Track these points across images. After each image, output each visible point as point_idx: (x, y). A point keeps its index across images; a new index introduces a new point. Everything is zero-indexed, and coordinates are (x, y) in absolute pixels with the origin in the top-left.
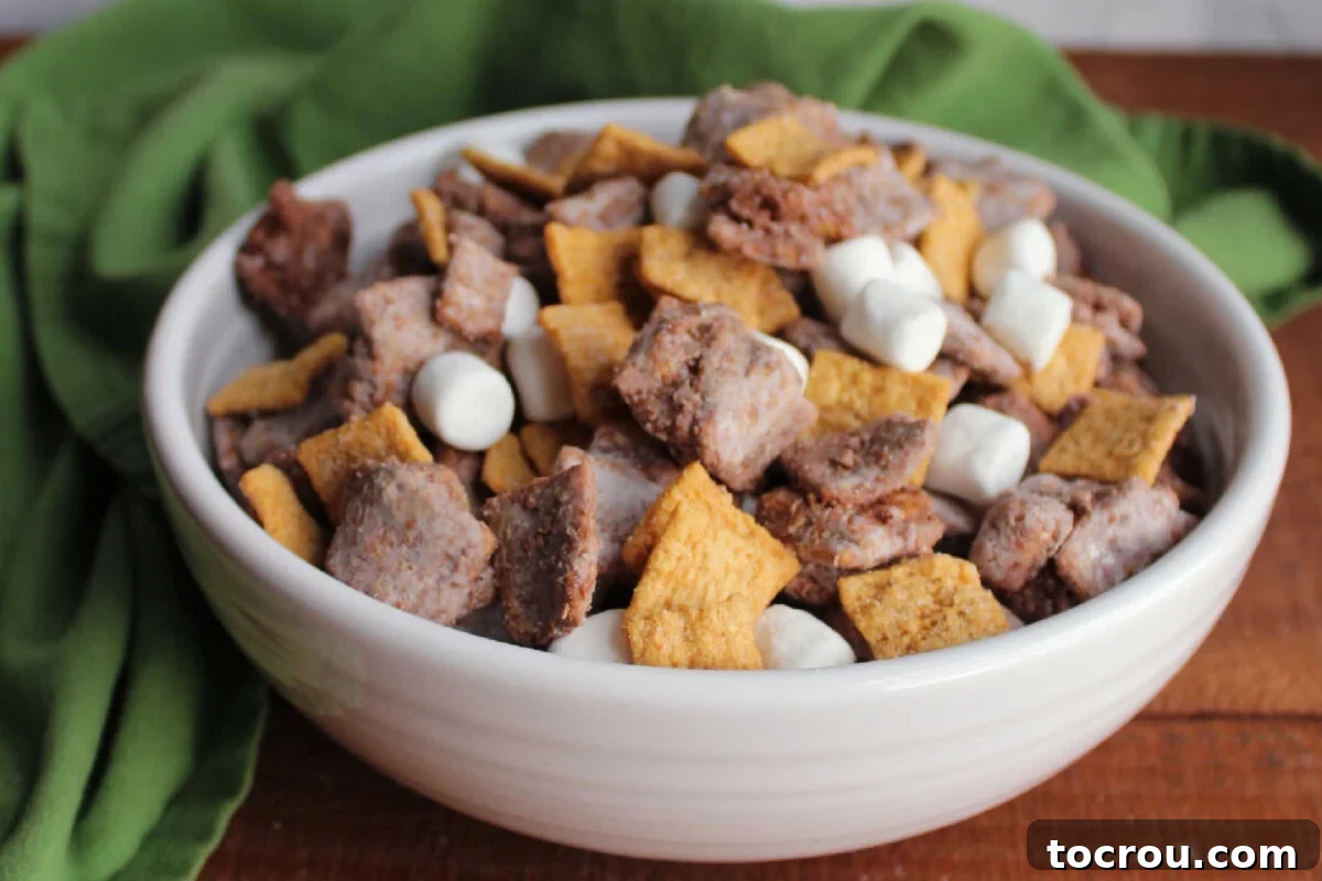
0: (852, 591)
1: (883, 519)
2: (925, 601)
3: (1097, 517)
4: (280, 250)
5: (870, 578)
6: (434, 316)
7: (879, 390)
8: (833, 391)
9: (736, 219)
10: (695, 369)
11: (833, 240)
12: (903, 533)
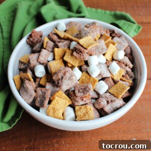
0: (77, 108)
1: (82, 100)
2: (85, 112)
3: (110, 104)
4: (31, 39)
5: (79, 107)
6: (37, 60)
7: (89, 79)
8: (84, 78)
9: (77, 53)
10: (62, 78)
11: (91, 55)
12: (85, 101)
